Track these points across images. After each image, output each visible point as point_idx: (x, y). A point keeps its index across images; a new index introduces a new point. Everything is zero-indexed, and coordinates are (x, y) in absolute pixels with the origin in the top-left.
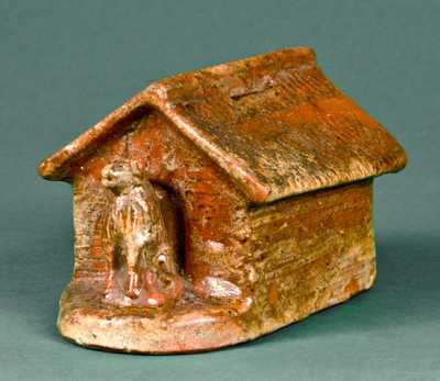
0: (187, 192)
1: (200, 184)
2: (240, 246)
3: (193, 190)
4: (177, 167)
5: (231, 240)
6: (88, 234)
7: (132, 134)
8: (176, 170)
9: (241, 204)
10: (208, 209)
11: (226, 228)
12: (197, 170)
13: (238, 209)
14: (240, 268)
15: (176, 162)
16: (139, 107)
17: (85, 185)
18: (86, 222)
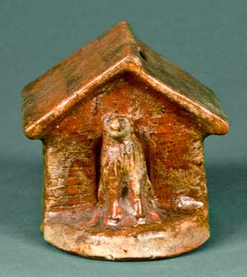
0: (151, 134)
1: (162, 127)
2: (197, 169)
3: (156, 132)
4: (141, 116)
5: (190, 165)
6: (63, 177)
7: (101, 96)
8: (141, 119)
9: (198, 137)
10: (169, 144)
11: (185, 157)
12: (160, 116)
13: (195, 141)
14: (198, 185)
15: (140, 113)
16: (117, 74)
17: (59, 140)
18: (61, 168)
